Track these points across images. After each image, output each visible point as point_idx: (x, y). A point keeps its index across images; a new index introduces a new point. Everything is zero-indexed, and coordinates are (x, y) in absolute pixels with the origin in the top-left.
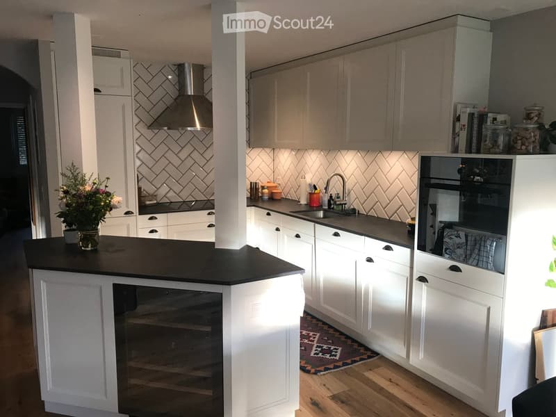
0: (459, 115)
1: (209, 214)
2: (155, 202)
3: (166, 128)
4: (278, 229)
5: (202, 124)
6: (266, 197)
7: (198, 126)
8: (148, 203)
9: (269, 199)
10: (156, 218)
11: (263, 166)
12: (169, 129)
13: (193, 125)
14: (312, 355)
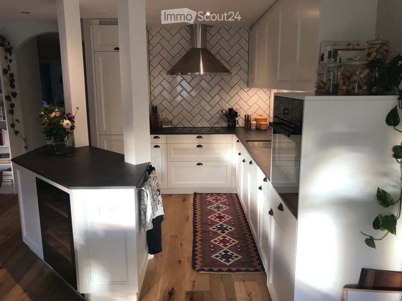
0: (323, 54)
1: (198, 137)
2: (170, 126)
3: (180, 74)
4: (240, 154)
5: (205, 70)
6: (253, 127)
7: (202, 72)
8: (164, 126)
9: (257, 128)
10: (159, 138)
11: (260, 102)
12: (182, 74)
13: (199, 70)
14: (213, 256)
